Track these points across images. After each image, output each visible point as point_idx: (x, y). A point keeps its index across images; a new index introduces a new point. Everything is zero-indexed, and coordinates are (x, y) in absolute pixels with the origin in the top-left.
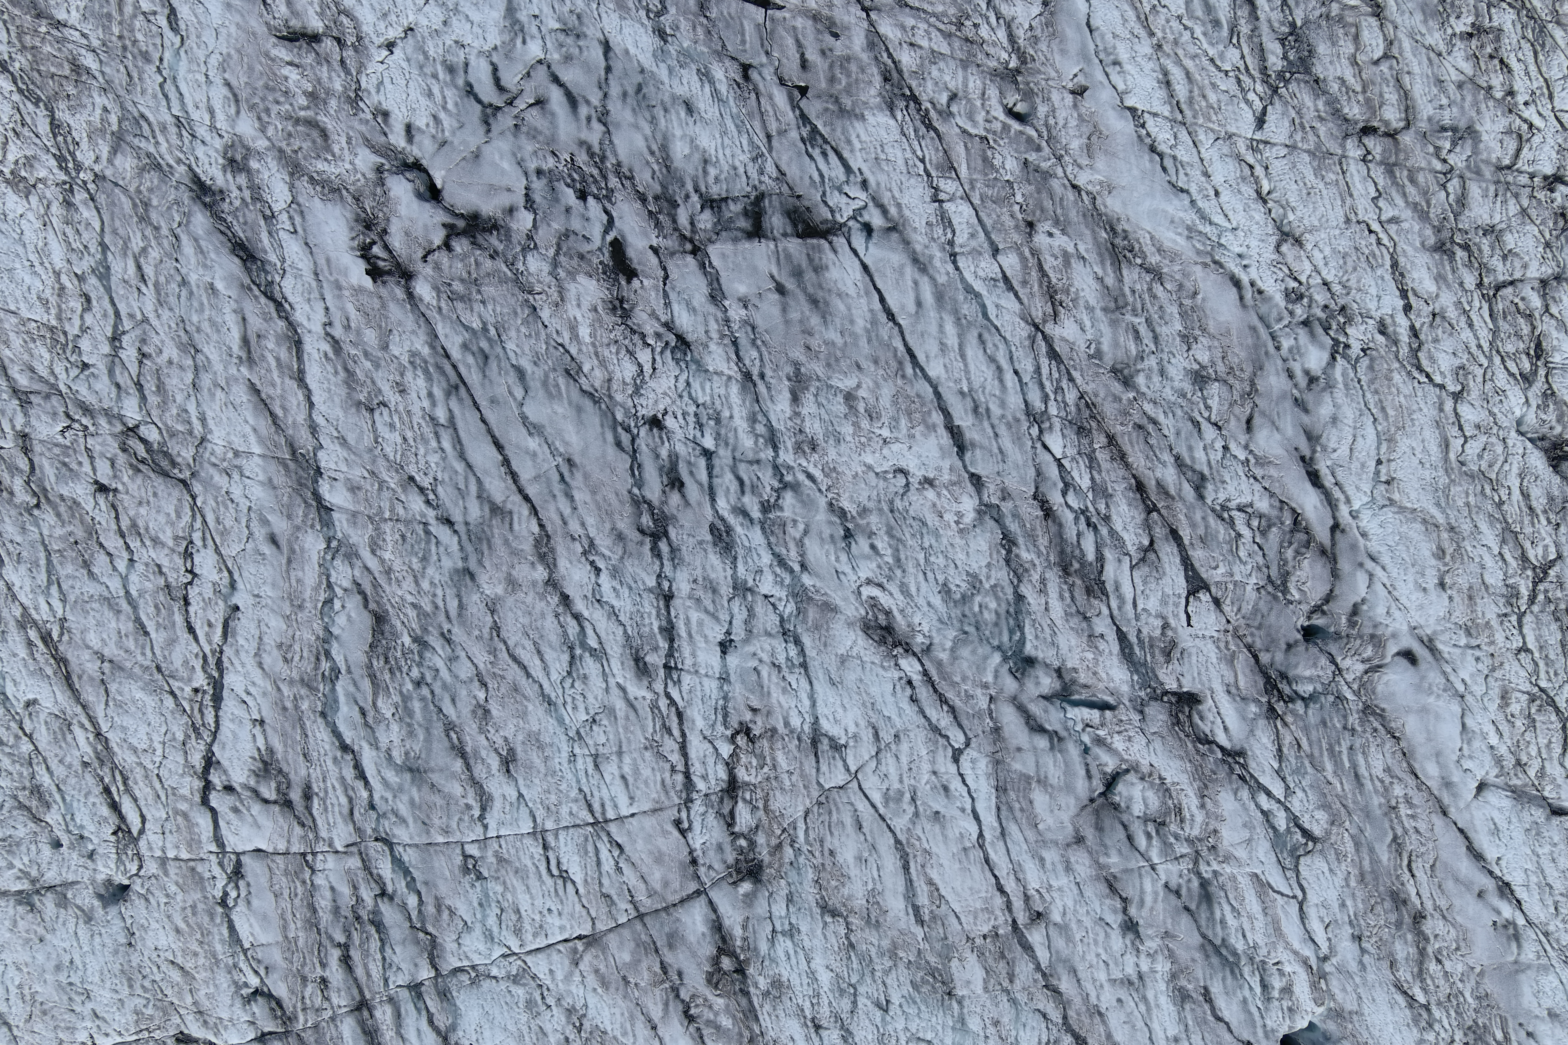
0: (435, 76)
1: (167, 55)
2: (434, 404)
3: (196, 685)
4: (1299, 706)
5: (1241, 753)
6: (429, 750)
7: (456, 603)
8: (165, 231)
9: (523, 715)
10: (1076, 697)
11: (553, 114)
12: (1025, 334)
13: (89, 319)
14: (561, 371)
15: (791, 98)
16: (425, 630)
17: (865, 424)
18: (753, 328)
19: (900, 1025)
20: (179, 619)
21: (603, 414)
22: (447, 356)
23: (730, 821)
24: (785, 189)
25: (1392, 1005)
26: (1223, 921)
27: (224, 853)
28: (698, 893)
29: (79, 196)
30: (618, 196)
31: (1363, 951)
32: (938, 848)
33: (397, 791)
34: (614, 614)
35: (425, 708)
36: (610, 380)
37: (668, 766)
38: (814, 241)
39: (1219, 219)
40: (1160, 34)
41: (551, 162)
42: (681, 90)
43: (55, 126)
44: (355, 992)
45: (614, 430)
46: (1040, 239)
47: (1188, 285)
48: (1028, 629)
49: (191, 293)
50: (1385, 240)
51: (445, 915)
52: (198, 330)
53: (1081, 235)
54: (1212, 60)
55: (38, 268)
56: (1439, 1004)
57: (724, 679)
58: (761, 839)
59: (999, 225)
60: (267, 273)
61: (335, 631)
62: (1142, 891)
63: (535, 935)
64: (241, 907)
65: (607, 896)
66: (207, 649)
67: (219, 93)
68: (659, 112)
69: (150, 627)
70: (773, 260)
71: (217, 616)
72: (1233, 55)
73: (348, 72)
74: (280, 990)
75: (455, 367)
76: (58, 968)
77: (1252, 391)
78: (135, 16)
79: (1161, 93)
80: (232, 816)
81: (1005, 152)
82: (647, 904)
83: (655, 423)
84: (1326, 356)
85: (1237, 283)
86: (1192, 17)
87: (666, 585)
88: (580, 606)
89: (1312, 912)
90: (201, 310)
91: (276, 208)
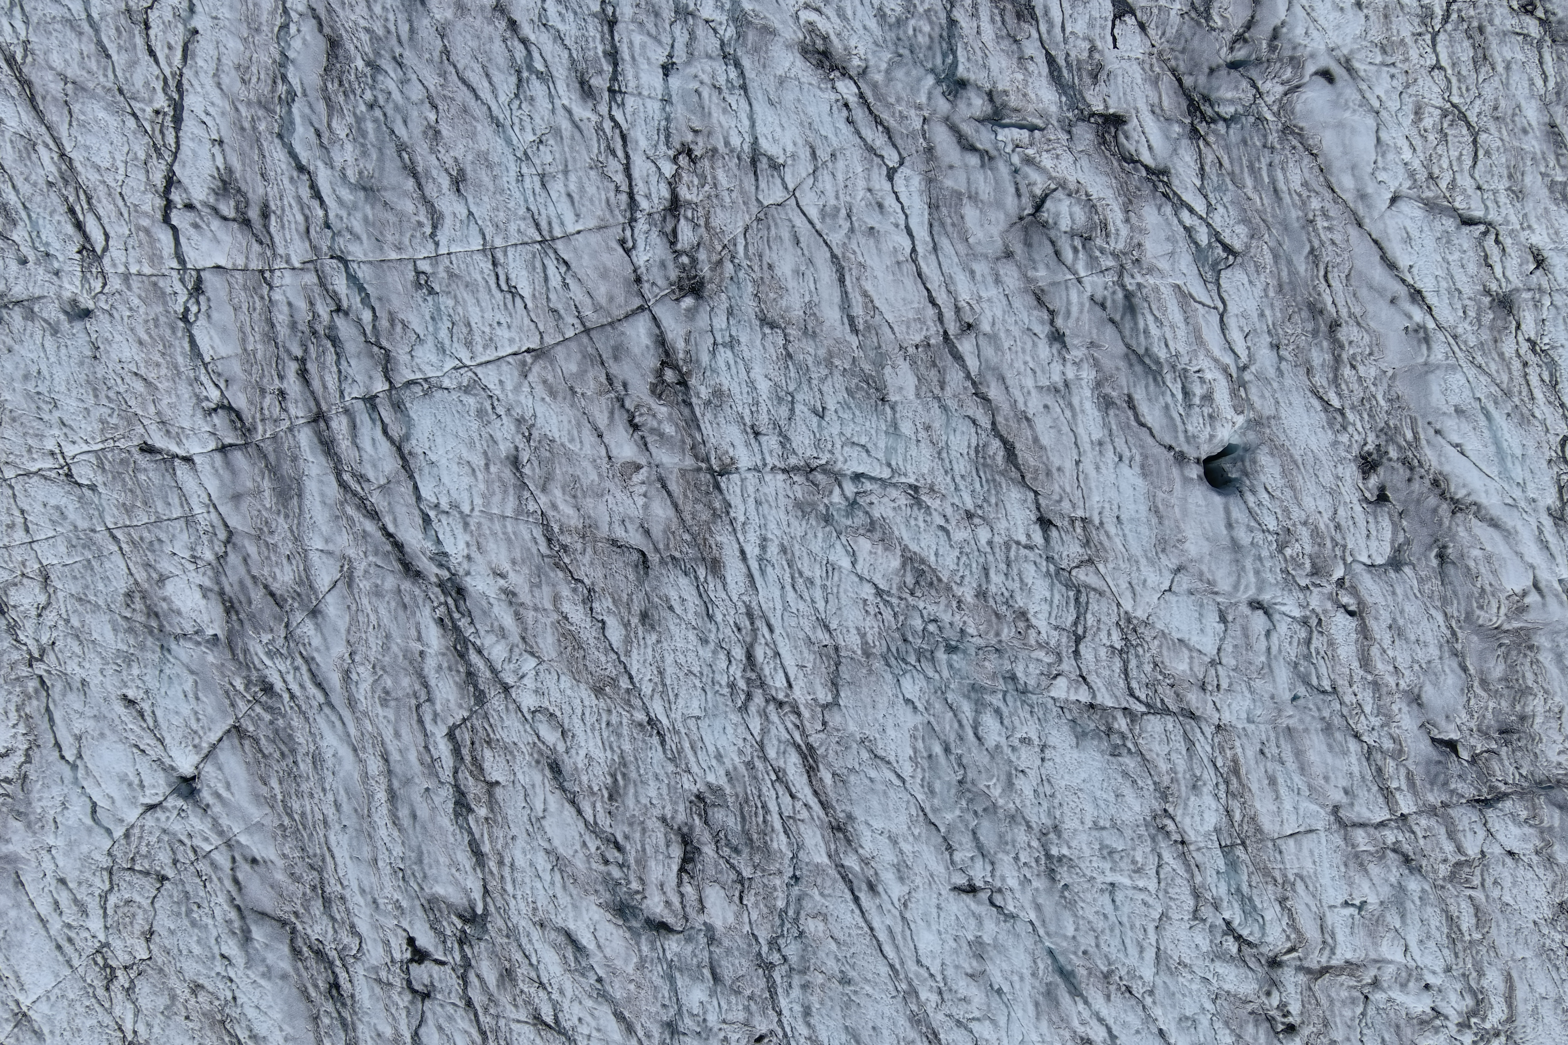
3: (157, 106)
4: (1221, 127)
5: (1165, 172)
6: (382, 169)
7: (407, 27)
9: (473, 135)
10: (1007, 121)
16: (378, 54)
19: (835, 430)
20: (139, 41)
23: (672, 238)
25: (1308, 408)
26: (1146, 332)
27: (185, 269)
28: (641, 308)
31: (1281, 358)
32: (873, 261)
33: (352, 209)
34: (559, 37)
35: (378, 129)
37: (612, 186)
44: (312, 404)
48: (961, 53)
51: (399, 328)
56: (1353, 407)
57: (666, 100)
58: (702, 255)
61: (291, 54)
62: (1069, 303)
63: (485, 347)
64: (202, 321)
65: (555, 311)
66: (167, 72)
69: (112, 50)
71: (177, 38)
74: (240, 401)
76: (26, 377)
80: (192, 231)
82: (592, 318)
87: (610, 10)
88: (526, 30)
89: (1232, 322)
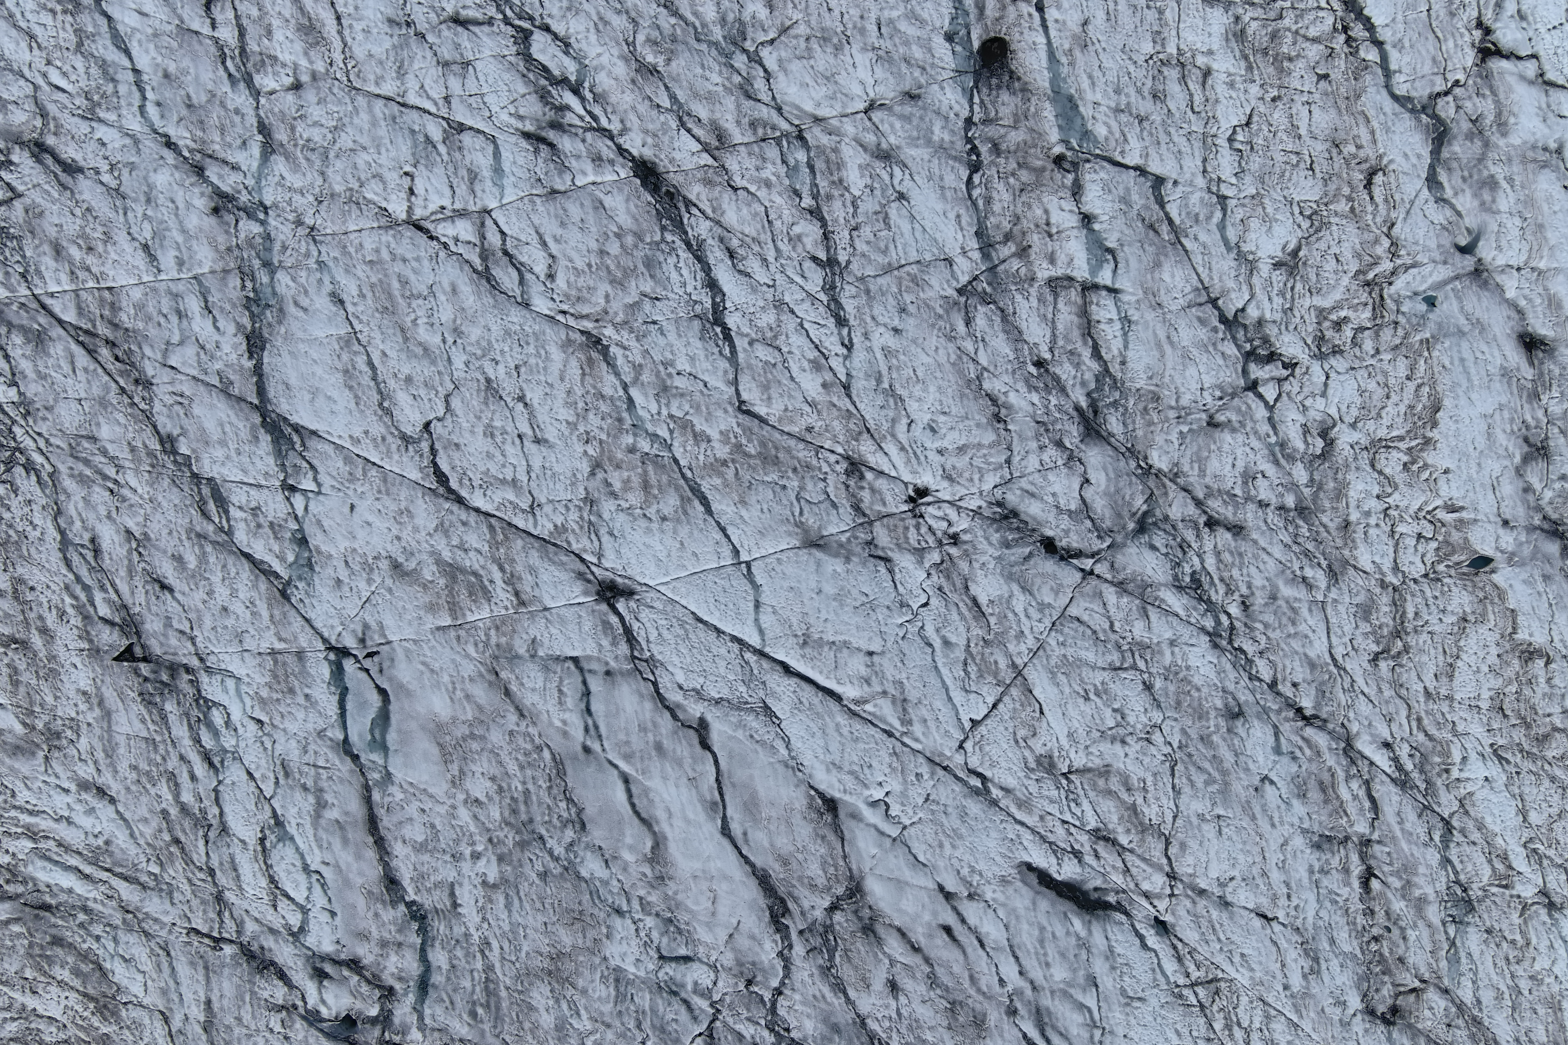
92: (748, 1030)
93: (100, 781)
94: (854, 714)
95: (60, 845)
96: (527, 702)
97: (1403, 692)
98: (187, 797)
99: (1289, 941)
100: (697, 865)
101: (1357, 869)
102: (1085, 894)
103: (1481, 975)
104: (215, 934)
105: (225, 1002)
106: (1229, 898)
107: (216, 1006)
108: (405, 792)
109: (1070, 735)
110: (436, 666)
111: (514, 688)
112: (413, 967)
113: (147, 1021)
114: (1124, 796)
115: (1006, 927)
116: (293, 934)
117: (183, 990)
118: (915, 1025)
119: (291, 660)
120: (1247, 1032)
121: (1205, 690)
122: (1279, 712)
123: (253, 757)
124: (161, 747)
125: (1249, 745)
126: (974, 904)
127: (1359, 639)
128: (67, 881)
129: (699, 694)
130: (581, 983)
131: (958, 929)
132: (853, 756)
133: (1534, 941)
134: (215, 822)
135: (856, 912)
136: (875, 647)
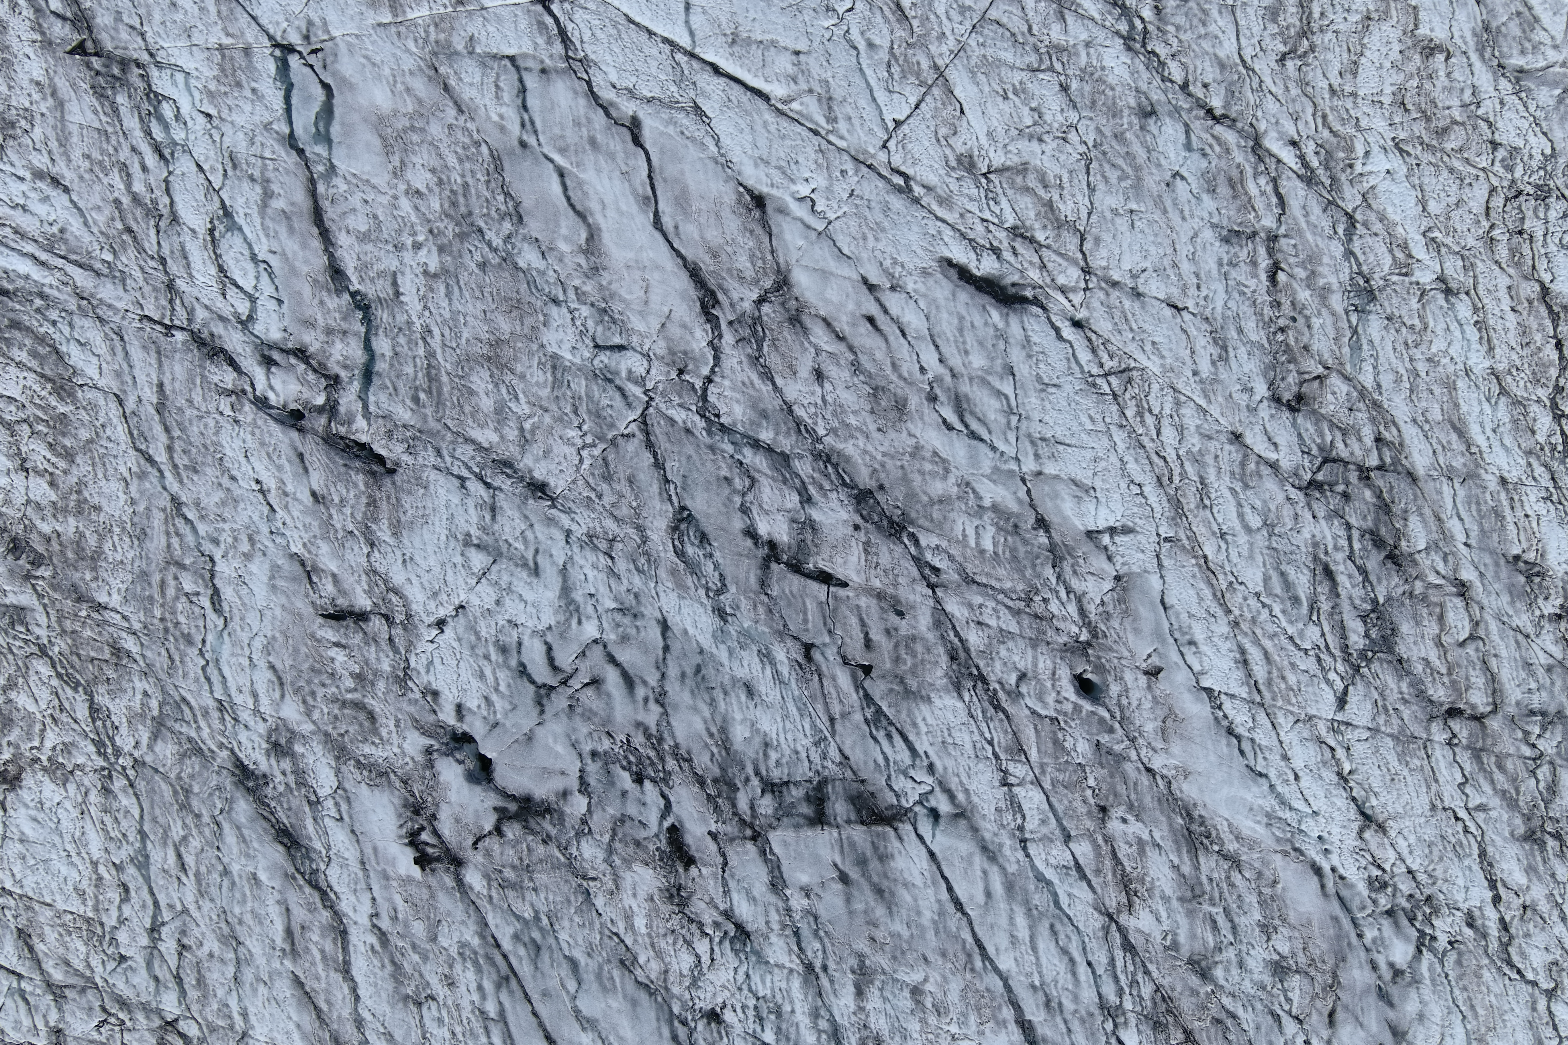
0: (487, 657)
1: (210, 638)
2: (484, 997)
8: (206, 819)
11: (609, 695)
12: (1098, 925)
13: (127, 911)
14: (615, 962)
15: (854, 678)
17: (932, 1020)
18: (816, 918)
21: (659, 1008)
22: (498, 946)
24: (849, 774)
29: (119, 783)
30: (676, 779)
36: (666, 972)
38: (879, 828)
39: (1299, 805)
40: (1237, 612)
41: (606, 744)
42: (741, 673)
43: (94, 710)
45: (671, 1023)
46: (1114, 826)
47: (1268, 873)
49: (233, 883)
50: (1473, 829)
52: (241, 922)
53: (1156, 822)
54: (1291, 638)
55: (75, 858)
59: (1070, 810)
60: (312, 860)
67: (263, 678)
68: (718, 694)
70: (837, 849)
72: (1313, 632)
73: (396, 651)
75: (505, 956)
77: (1334, 984)
78: (177, 598)
79: (1239, 674)
81: (1077, 734)
83: (714, 1016)
84: (1411, 949)
85: (1318, 871)
86: (1270, 594)
90: (244, 901)
91: (322, 793)
92: (679, 416)
93: (54, 171)
94: (780, 113)
95: (16, 232)
96: (466, 97)
97: (1309, 89)
98: (138, 187)
99: (1198, 329)
100: (630, 255)
101: (1264, 263)
102: (1003, 289)
103: (1382, 360)
104: (167, 321)
105: (177, 385)
106: (1141, 289)
107: (168, 388)
108: (349, 183)
109: (989, 134)
110: (377, 59)
111: (452, 82)
112: (358, 355)
113: (102, 402)
114: (1041, 192)
115: (927, 317)
116: (241, 322)
117: (137, 372)
118: (840, 410)
119: (238, 56)
120: (1158, 419)
121: (1119, 89)
122: (1190, 110)
123: (202, 149)
124: (113, 138)
125: (1161, 141)
126: (896, 295)
127: (1268, 40)
128: (24, 267)
129: (631, 93)
130: (519, 368)
131: (880, 318)
132: (780, 152)
133: (1431, 324)
134: (165, 211)
135: (783, 304)
136: (802, 46)
